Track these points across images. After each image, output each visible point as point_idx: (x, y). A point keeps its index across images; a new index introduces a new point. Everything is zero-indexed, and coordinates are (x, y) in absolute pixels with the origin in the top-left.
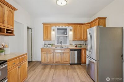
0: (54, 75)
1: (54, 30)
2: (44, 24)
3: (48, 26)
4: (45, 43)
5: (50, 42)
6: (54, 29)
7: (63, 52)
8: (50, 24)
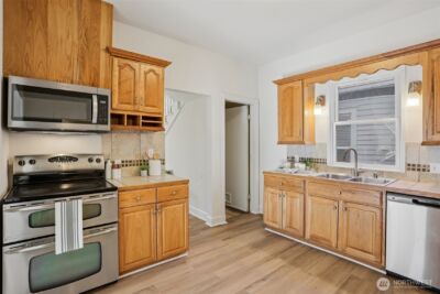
0: (263, 280)
1: (322, 100)
2: (279, 83)
3: (292, 88)
4: (291, 155)
5: (306, 151)
6: (323, 97)
7: (346, 202)
8: (301, 78)
